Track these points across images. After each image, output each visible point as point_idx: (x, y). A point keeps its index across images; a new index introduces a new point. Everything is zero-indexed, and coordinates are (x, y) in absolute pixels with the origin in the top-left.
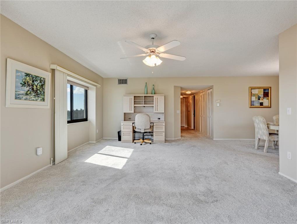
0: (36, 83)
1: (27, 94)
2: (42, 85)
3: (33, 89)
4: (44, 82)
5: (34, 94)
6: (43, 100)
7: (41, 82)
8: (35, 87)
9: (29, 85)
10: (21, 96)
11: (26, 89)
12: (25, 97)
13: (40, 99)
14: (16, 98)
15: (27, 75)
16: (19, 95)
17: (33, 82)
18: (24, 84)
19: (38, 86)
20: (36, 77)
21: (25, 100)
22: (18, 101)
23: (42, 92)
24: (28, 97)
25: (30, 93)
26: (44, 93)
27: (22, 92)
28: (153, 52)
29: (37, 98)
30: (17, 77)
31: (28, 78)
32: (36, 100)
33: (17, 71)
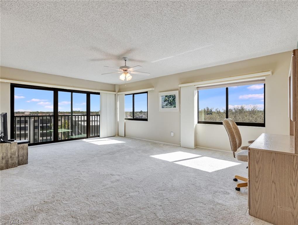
0: (170, 99)
1: (166, 105)
2: (174, 99)
3: (169, 102)
4: (175, 97)
5: (169, 105)
6: (175, 107)
7: (173, 98)
8: (170, 101)
9: (167, 101)
10: (164, 106)
11: (166, 103)
12: (166, 107)
13: (173, 106)
14: (162, 108)
15: (166, 96)
16: (163, 106)
17: (169, 99)
18: (165, 101)
19: (172, 100)
20: (170, 96)
21: (166, 108)
22: (163, 109)
23: (174, 103)
24: (167, 106)
25: (168, 105)
26: (175, 103)
27: (164, 105)
28: (126, 71)
29: (171, 106)
30: (162, 99)
31: (166, 98)
32: (171, 107)
33: (162, 96)
